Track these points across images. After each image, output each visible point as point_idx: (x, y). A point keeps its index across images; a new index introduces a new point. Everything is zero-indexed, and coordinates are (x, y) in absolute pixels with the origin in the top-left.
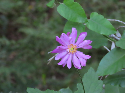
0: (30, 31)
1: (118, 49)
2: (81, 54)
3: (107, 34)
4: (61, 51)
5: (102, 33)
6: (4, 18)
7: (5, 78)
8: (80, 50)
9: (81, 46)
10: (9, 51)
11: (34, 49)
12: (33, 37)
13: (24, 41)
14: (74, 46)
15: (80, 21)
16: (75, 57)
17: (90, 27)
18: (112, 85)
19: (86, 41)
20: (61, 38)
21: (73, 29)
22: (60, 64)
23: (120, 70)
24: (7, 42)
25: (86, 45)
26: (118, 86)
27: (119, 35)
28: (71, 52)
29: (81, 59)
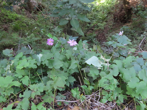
0: (43, 43)
1: (58, 43)
4: (48, 42)
5: (56, 40)
20: (48, 40)
21: (50, 38)
22: (48, 45)
25: (53, 41)
26: (58, 49)
28: (50, 42)
29: (52, 44)
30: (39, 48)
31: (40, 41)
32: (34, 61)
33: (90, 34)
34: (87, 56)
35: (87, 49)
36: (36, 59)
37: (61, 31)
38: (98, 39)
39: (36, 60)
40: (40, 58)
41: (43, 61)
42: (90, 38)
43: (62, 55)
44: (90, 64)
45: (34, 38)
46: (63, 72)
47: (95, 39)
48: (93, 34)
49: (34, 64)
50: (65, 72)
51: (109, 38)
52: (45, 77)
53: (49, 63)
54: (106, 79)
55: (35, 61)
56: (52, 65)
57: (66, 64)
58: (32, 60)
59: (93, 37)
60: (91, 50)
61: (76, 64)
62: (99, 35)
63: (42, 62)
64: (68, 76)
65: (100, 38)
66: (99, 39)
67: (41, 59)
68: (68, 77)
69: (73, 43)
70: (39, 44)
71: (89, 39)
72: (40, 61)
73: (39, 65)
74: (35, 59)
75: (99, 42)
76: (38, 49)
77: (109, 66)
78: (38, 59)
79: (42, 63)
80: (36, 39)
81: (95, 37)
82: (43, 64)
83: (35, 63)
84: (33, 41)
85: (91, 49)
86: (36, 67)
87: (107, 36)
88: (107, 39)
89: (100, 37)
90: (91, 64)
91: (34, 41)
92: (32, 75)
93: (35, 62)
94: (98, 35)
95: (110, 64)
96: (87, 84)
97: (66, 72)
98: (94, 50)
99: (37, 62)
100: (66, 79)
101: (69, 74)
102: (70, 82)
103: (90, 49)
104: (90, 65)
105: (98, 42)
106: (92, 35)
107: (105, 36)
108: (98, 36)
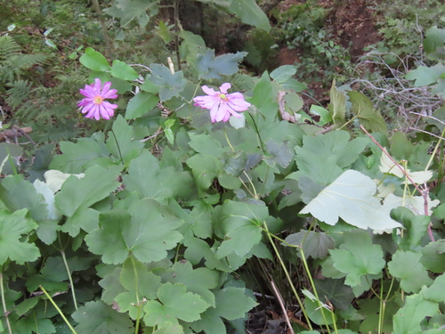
1: (142, 92)
2: (107, 104)
3: (131, 79)
4: (87, 103)
5: (126, 79)
6: (40, 68)
7: (47, 121)
8: (105, 100)
9: (107, 96)
10: (48, 97)
11: (69, 93)
12: (67, 83)
13: (60, 87)
14: (99, 97)
15: (103, 69)
16: (102, 108)
17: (113, 74)
18: (141, 126)
19: (111, 91)
20: (86, 91)
21: (97, 80)
22: (88, 116)
23: (146, 112)
24: (45, 89)
25: (112, 95)
26: (146, 127)
27: (142, 78)
28: (97, 103)
29: (108, 110)
30: (48, 107)
31: (45, 67)
32: (19, 223)
33: (295, 9)
34: (304, 161)
35: (298, 116)
36: (29, 204)
37: (148, 12)
38: (335, 32)
39: (28, 216)
40: (50, 198)
41: (69, 214)
42: (296, 30)
43: (170, 170)
44: (332, 222)
45: (14, 58)
46: (184, 268)
47: (321, 35)
48: (307, 8)
49: (24, 236)
50: (195, 267)
51: (391, 22)
52: (90, 304)
53: (104, 236)
54: (434, 301)
55: (25, 222)
56: (121, 242)
57: (199, 220)
58: (10, 219)
59: (309, 21)
60: (317, 118)
61: (253, 223)
62: (341, 13)
63: (63, 220)
64: (214, 285)
65: (347, 24)
66: (340, 32)
67: (57, 204)
68: (212, 296)
69: (224, 107)
70: (41, 88)
71: (292, 38)
72: (52, 213)
73: (48, 238)
74: (25, 211)
75: (346, 45)
76: (41, 115)
77: (430, 213)
78: (43, 206)
79: (65, 229)
80: (27, 61)
81: (319, 24)
82: (73, 234)
83: (24, 231)
84: (15, 75)
85: (321, 108)
86: (36, 255)
87: (379, 13)
88: (380, 27)
89: (344, 21)
90: (340, 219)
91: (18, 71)
92: (17, 294)
93: (26, 226)
94: (333, 13)
95: (437, 202)
96: (320, 322)
97: (201, 264)
98: (338, 118)
99: (36, 227)
100: (205, 306)
101: (220, 272)
102: (229, 318)
103: (316, 110)
104: (333, 224)
105: (337, 47)
106: (306, 13)
107: (368, 15)
108: (334, 19)
